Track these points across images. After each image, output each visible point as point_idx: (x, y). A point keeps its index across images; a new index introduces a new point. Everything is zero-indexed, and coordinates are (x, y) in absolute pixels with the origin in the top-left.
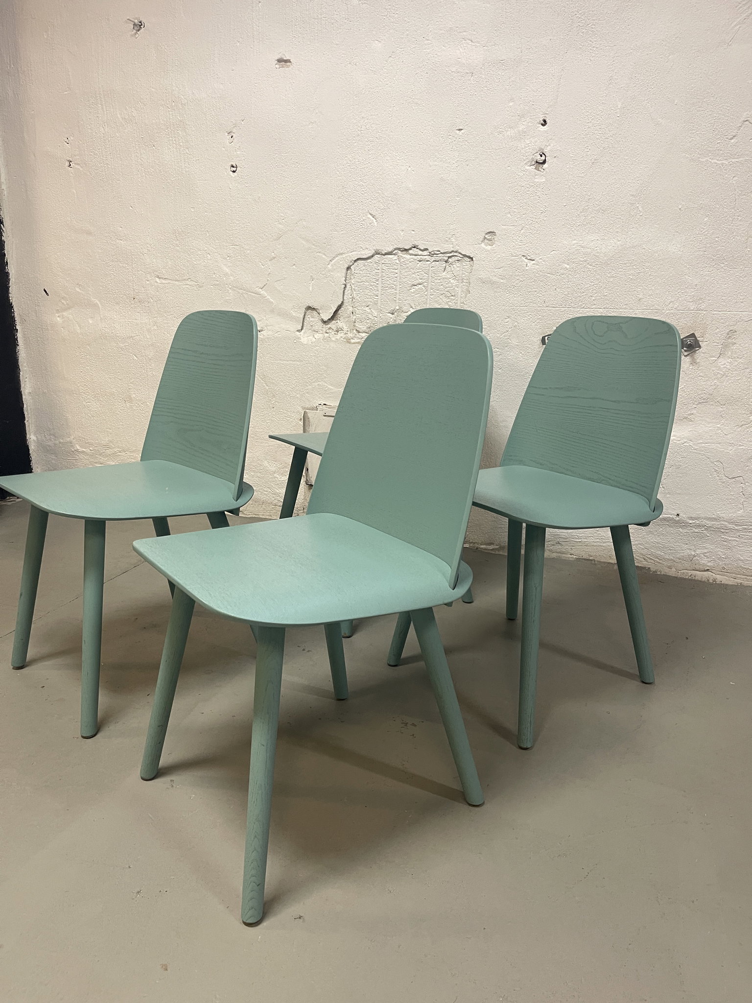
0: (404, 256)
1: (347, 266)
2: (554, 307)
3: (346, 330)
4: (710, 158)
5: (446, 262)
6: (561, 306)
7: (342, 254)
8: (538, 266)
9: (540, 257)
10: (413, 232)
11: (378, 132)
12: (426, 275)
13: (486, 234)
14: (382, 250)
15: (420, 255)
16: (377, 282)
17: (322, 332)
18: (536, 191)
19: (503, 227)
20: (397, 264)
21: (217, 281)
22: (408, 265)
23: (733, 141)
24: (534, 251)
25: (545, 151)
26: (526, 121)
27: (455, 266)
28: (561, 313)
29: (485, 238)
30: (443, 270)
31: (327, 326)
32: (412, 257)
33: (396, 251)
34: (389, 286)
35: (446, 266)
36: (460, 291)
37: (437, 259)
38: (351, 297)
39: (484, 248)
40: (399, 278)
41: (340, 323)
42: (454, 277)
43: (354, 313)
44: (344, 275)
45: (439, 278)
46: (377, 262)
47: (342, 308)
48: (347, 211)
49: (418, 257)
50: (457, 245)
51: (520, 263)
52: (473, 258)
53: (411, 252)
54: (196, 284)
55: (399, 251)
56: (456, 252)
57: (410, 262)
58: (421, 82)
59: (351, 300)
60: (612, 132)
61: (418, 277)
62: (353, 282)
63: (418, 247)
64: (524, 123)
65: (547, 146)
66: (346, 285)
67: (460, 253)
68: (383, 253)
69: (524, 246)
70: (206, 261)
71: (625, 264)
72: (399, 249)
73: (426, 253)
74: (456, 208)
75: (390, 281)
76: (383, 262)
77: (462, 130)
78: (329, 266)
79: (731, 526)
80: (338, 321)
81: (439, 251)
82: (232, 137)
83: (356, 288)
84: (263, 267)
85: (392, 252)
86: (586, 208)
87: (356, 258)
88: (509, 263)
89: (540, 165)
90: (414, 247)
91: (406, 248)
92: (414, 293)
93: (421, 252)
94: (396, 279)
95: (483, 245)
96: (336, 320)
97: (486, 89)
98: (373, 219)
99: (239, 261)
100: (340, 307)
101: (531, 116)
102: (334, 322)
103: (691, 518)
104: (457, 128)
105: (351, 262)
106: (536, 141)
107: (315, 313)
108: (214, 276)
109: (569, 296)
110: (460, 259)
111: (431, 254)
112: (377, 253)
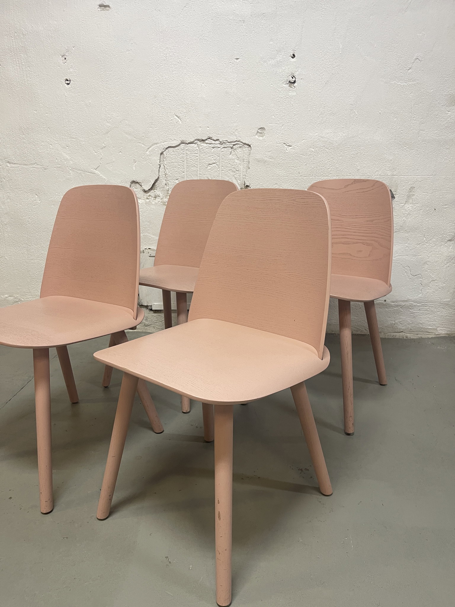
0: (202, 144)
1: (161, 152)
2: (305, 176)
3: (163, 196)
4: (397, 82)
5: (232, 148)
6: (310, 176)
8: (294, 150)
9: (295, 144)
10: (208, 128)
11: (179, 58)
12: (218, 157)
13: (259, 129)
14: (187, 141)
15: (213, 144)
16: (183, 163)
17: (143, 198)
18: (290, 101)
19: (270, 124)
20: (198, 150)
21: (59, 164)
22: (205, 151)
23: (409, 71)
24: (291, 140)
25: (295, 75)
26: (281, 54)
27: (238, 151)
28: (310, 180)
29: (258, 132)
30: (230, 153)
31: (147, 194)
32: (207, 145)
33: (196, 141)
34: (192, 165)
35: (231, 151)
36: (242, 168)
37: (226, 146)
38: (164, 173)
39: (258, 139)
40: (199, 159)
41: (157, 192)
42: (238, 158)
43: (167, 184)
44: (159, 158)
45: (227, 159)
46: (183, 149)
47: (158, 181)
48: (158, 113)
49: (212, 145)
50: (239, 136)
51: (283, 148)
52: (251, 145)
53: (206, 141)
54: (42, 167)
55: (198, 141)
56: (239, 141)
57: (207, 149)
58: (208, 25)
59: (164, 175)
60: (337, 64)
61: (213, 158)
62: (166, 163)
63: (212, 138)
64: (280, 56)
65: (296, 72)
66: (160, 165)
67: (241, 142)
68: (187, 142)
69: (285, 137)
70: (49, 150)
71: (349, 148)
72: (198, 140)
73: (217, 142)
74: (237, 112)
75: (193, 162)
76: (187, 149)
77: (238, 59)
78: (147, 152)
79: (415, 304)
80: (156, 190)
81: (227, 141)
82: (65, 59)
83: (168, 167)
84: (96, 154)
85: (193, 142)
86: (323, 112)
87: (167, 147)
88: (275, 148)
89: (292, 84)
90: (209, 139)
91: (204, 139)
92: (210, 170)
93: (214, 142)
94: (197, 160)
95: (257, 136)
96: (153, 190)
97: (254, 32)
98: (178, 119)
99: (76, 150)
100: (156, 181)
101: (285, 51)
102: (152, 191)
103: (393, 302)
104: (235, 58)
105: (164, 149)
106: (289, 69)
107: (138, 185)
108: (56, 161)
109: (315, 168)
110: (241, 146)
111: (221, 143)
112: (182, 143)
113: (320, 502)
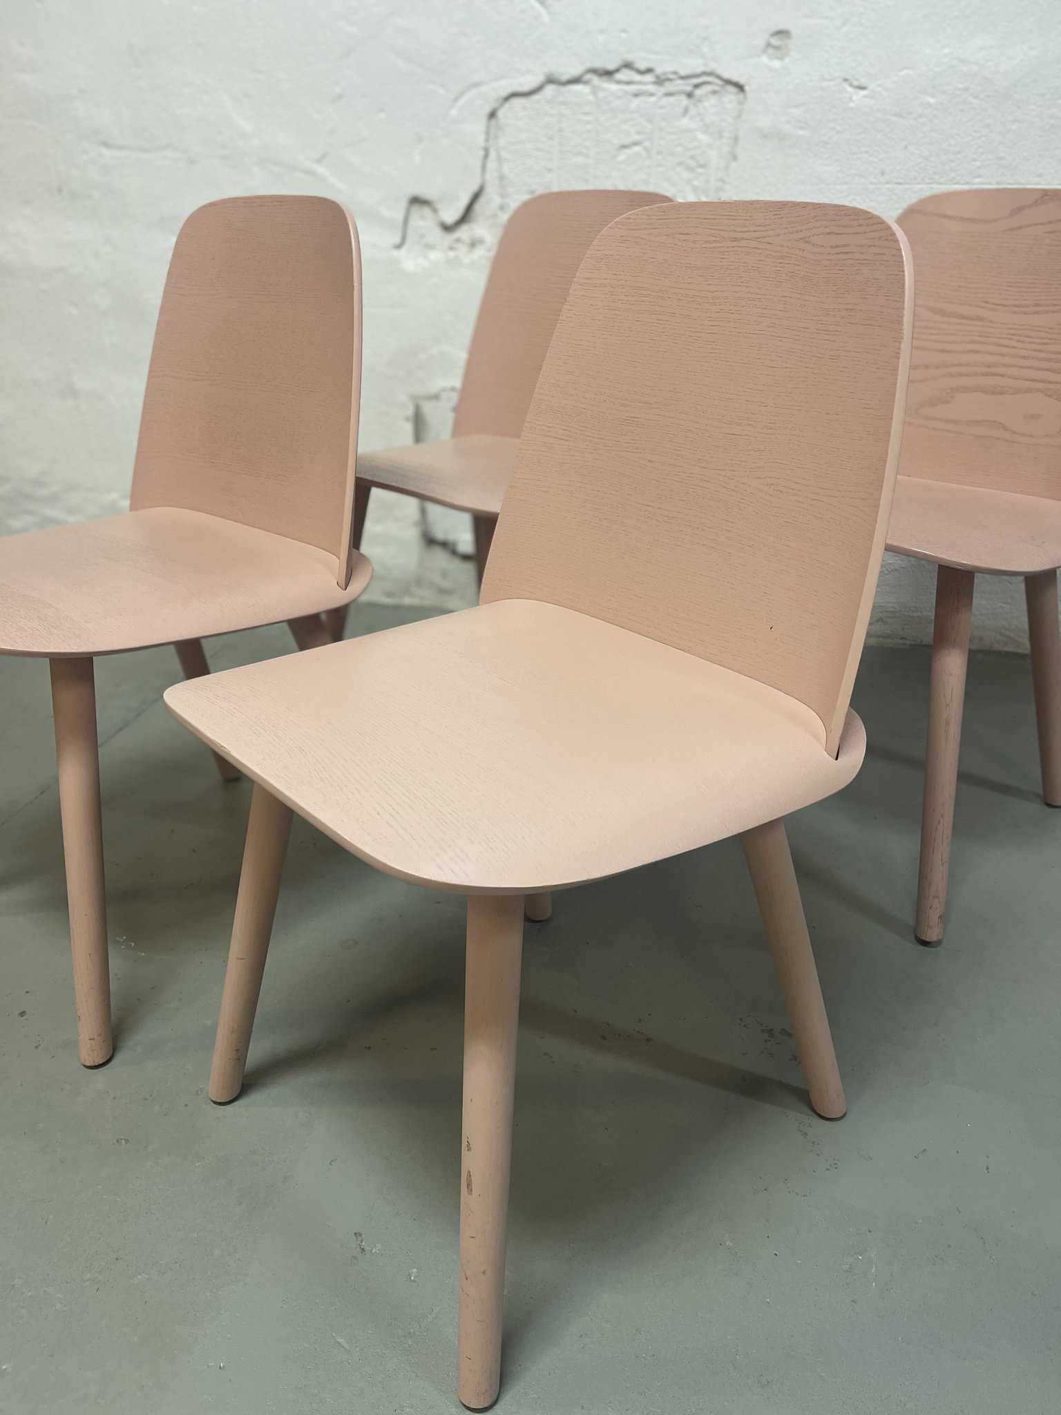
0: (606, 85)
1: (487, 110)
2: (900, 184)
3: (492, 242)
5: (690, 95)
6: (915, 182)
8: (872, 101)
9: (878, 82)
10: (624, 35)
12: (649, 125)
13: (772, 35)
14: (561, 74)
15: (638, 83)
16: (550, 143)
17: (442, 248)
19: (806, 19)
20: (592, 102)
21: (226, 148)
22: (612, 106)
24: (867, 69)
27: (706, 104)
29: (769, 45)
30: (683, 112)
31: (451, 236)
32: (620, 86)
33: (589, 75)
34: (575, 150)
35: (688, 106)
36: (714, 157)
37: (672, 89)
38: (498, 175)
39: (766, 65)
40: (593, 132)
41: (477, 229)
42: (705, 128)
43: (504, 208)
44: (484, 130)
45: (674, 130)
46: (550, 99)
47: (481, 199)
49: (633, 86)
50: (713, 59)
51: (838, 95)
52: (747, 88)
53: (618, 76)
54: (185, 156)
55: (594, 76)
56: (711, 74)
57: (617, 98)
59: (498, 181)
61: (633, 128)
62: (502, 144)
63: (634, 66)
66: (487, 150)
67: (717, 77)
68: (563, 80)
69: (848, 59)
72: (594, 71)
73: (649, 78)
75: (576, 139)
76: (561, 99)
78: (452, 111)
80: (475, 224)
81: (677, 74)
83: (509, 156)
84: (318, 116)
85: (581, 77)
87: (507, 93)
88: (816, 95)
90: (625, 67)
91: (610, 68)
92: (622, 163)
93: (640, 76)
94: (588, 134)
95: (764, 59)
96: (468, 224)
98: (541, 8)
99: (269, 105)
100: (476, 197)
102: (466, 226)
105: (498, 101)
107: (426, 211)
108: (219, 138)
109: (931, 159)
110: (717, 88)
111: (660, 81)
112: (551, 80)
113: (806, 1134)
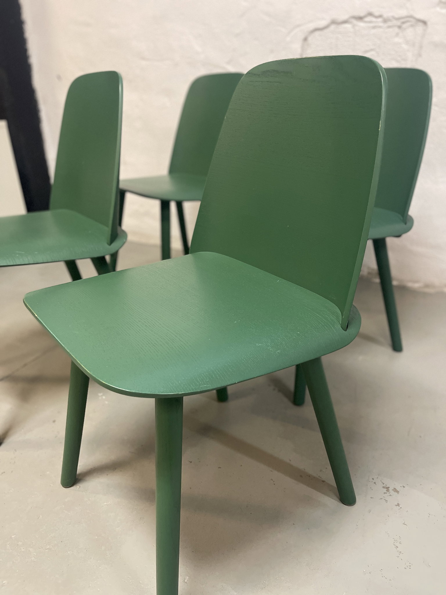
0: (359, 24)
1: (303, 37)
5: (399, 27)
7: (299, 26)
14: (338, 19)
15: (375, 22)
20: (352, 32)
22: (362, 33)
27: (408, 31)
29: (441, 2)
30: (396, 35)
32: (366, 24)
33: (351, 19)
35: (398, 32)
36: (411, 56)
37: (391, 25)
39: (440, 12)
40: (352, 45)
42: (406, 42)
44: (301, 46)
46: (332, 31)
49: (372, 24)
50: (412, 9)
53: (365, 19)
55: (354, 20)
56: (411, 17)
57: (364, 30)
61: (371, 43)
63: (373, 14)
67: (414, 18)
68: (339, 22)
72: (355, 17)
73: (380, 20)
76: (337, 31)
78: (288, 38)
81: (394, 17)
85: (347, 20)
87: (313, 29)
90: (369, 15)
91: (361, 16)
93: (376, 19)
95: (438, 8)
105: (308, 33)
110: (413, 24)
112: (333, 22)
